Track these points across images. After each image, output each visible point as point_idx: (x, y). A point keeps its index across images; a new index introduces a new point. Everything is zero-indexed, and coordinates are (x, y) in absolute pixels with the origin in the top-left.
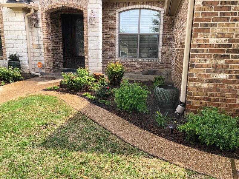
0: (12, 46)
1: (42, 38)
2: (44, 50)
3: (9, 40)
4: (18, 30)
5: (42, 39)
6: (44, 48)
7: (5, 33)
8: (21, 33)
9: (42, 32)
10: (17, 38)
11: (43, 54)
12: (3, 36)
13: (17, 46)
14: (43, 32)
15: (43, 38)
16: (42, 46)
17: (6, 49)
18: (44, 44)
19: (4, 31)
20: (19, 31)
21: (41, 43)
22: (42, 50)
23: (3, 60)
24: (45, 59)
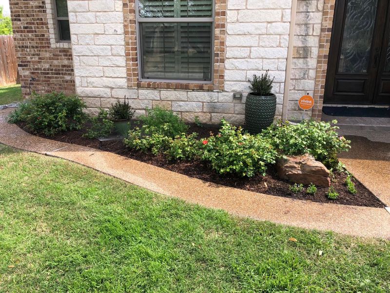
0: (245, 52)
1: (318, 28)
2: (319, 62)
3: (238, 37)
4: (272, 7)
5: (317, 32)
6: (319, 57)
7: (231, 16)
8: (280, 16)
9: (321, 14)
10: (264, 31)
11: (312, 73)
12: (223, 26)
13: (262, 52)
14: (325, 13)
15: (319, 31)
16: (315, 51)
17: (227, 61)
18: (321, 46)
19: (228, 12)
20: (275, 11)
21: (313, 42)
22: (312, 62)
23: (212, 91)
24: (316, 85)
